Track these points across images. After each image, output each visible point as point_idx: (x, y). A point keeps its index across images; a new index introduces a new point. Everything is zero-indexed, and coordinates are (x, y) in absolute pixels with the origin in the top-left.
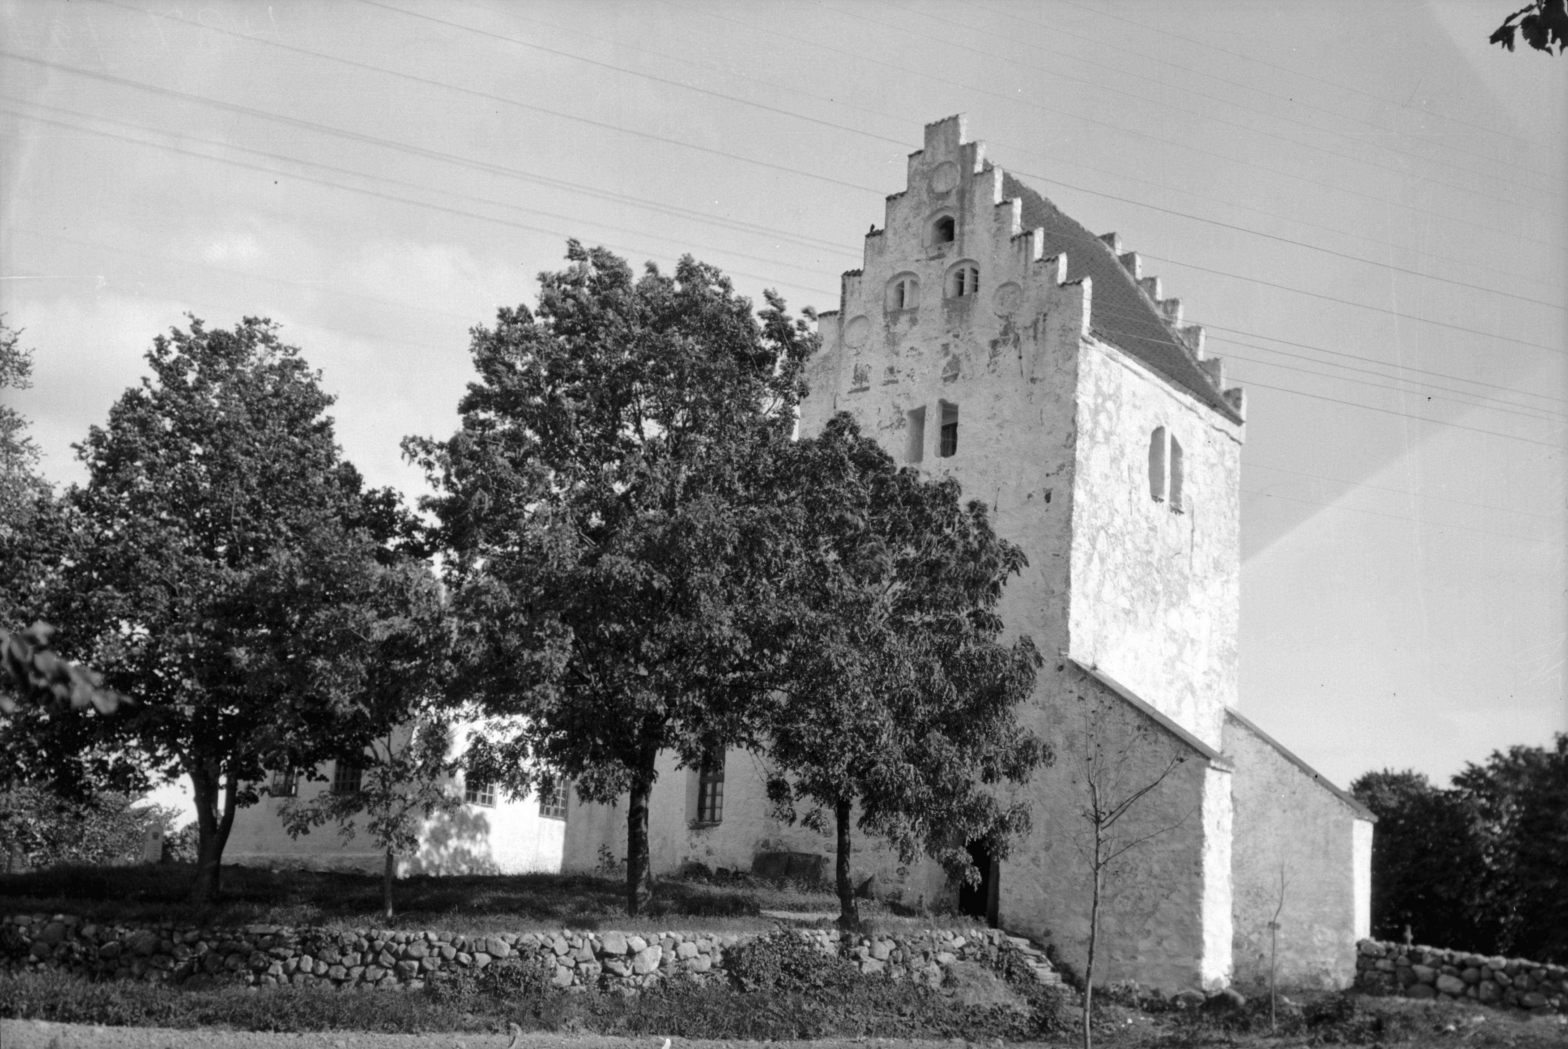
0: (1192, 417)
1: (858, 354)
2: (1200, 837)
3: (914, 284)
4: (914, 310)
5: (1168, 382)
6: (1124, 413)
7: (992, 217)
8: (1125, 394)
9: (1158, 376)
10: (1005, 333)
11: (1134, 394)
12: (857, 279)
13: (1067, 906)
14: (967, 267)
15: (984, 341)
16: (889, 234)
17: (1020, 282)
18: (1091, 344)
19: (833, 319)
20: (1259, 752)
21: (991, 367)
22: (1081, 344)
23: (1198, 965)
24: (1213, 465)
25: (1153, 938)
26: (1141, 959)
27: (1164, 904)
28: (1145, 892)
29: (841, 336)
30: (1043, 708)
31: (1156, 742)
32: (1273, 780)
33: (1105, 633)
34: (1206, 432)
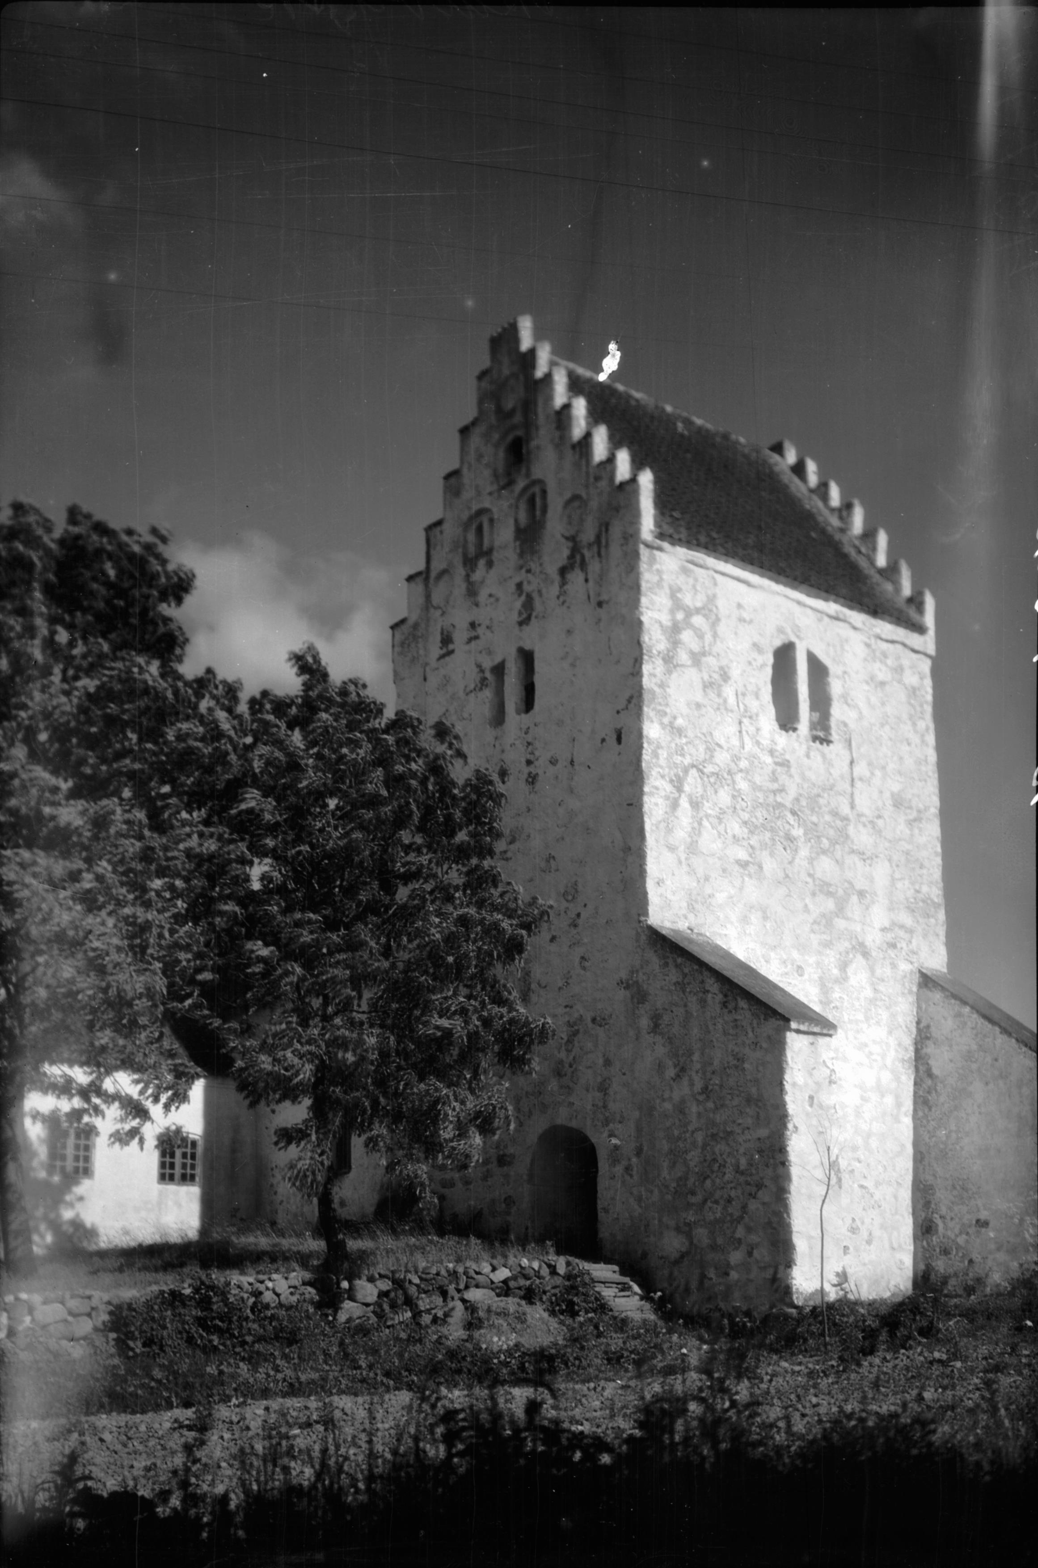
0: (842, 630)
1: (443, 613)
2: (782, 1117)
3: (491, 521)
4: (490, 551)
5: (794, 588)
6: (722, 629)
7: (554, 425)
8: (723, 605)
9: (777, 582)
10: (572, 557)
11: (739, 606)
12: (439, 529)
13: (660, 1221)
14: (537, 489)
15: (552, 570)
16: (465, 471)
17: (584, 495)
18: (660, 549)
19: (419, 580)
20: (959, 1015)
21: (561, 599)
22: (642, 549)
23: (788, 1276)
24: (883, 684)
25: (744, 1248)
26: (734, 1275)
27: (753, 1205)
28: (733, 1194)
29: (428, 597)
30: (627, 987)
31: (736, 1008)
32: (974, 1047)
33: (708, 891)
34: (868, 645)
